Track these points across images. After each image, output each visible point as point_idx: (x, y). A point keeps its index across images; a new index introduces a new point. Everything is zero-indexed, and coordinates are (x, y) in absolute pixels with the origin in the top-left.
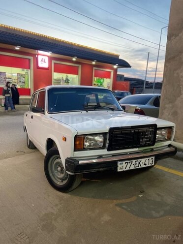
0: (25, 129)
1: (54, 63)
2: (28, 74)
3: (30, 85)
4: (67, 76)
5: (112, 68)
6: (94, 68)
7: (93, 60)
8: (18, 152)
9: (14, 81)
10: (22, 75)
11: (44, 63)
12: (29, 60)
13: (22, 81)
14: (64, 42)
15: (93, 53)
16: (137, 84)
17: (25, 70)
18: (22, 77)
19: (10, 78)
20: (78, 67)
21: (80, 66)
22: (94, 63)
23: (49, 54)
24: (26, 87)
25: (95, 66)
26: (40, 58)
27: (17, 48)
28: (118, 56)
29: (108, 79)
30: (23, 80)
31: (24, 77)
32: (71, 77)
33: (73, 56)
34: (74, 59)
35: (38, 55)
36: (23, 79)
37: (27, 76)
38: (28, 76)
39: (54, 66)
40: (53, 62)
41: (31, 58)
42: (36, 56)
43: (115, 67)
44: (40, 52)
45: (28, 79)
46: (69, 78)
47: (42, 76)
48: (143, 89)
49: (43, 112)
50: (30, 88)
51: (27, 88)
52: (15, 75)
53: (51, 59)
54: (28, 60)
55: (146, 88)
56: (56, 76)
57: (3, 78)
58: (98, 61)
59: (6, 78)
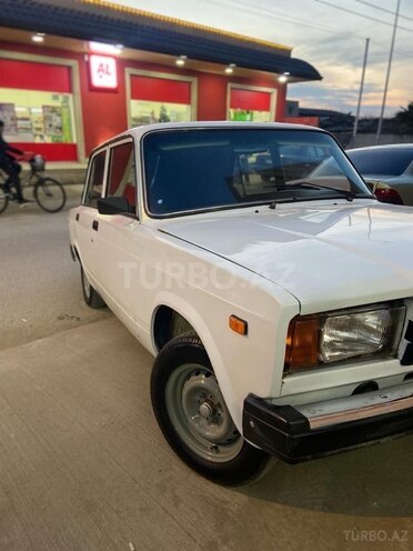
0: (75, 254)
1: (132, 75)
2: (67, 107)
3: (74, 135)
4: (163, 109)
5: (275, 84)
6: (230, 85)
7: (226, 63)
8: (60, 318)
9: (35, 125)
10: (54, 110)
11: (105, 76)
12: (69, 68)
13: (54, 124)
14: (151, 19)
15: (226, 45)
16: (329, 123)
17: (61, 97)
18: (54, 115)
19: (27, 119)
20: (190, 83)
21: (194, 81)
22: (229, 71)
23: (117, 50)
24: (65, 139)
25: (233, 79)
26: (95, 62)
27: (38, 39)
28: (289, 52)
29: (264, 113)
30: (56, 121)
31: (59, 115)
32: (172, 112)
33: (178, 54)
34: (180, 63)
35: (90, 54)
36: (58, 119)
37: (65, 110)
38: (69, 112)
39: (132, 82)
40: (128, 71)
41: (73, 63)
42: (86, 58)
43: (282, 79)
44: (95, 46)
45: (69, 120)
46: (168, 114)
47: (103, 110)
48: (351, 136)
49: (131, 211)
50: (75, 141)
51: (69, 142)
52: (38, 111)
53: (122, 64)
54: (66, 69)
55: (358, 132)
56: (137, 108)
57: (9, 118)
58: (240, 65)
59: (18, 119)
